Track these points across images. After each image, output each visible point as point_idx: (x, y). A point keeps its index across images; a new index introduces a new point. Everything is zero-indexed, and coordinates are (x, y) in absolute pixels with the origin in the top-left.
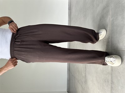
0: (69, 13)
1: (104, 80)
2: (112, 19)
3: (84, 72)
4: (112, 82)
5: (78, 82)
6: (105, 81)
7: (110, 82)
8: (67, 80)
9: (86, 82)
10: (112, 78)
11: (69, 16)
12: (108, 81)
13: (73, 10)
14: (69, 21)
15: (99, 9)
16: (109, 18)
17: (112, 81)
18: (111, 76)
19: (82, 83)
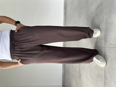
0: (65, 12)
1: (97, 75)
2: (106, 17)
4: (105, 78)
5: (73, 77)
6: (99, 77)
7: (103, 77)
9: (80, 77)
10: (105, 74)
12: (101, 77)
13: (69, 9)
14: (64, 19)
15: (93, 8)
16: (103, 17)
17: (105, 76)
18: (104, 72)
19: (76, 78)
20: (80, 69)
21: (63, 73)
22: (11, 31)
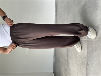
0: (56, 10)
1: (82, 63)
3: (67, 57)
4: (88, 65)
5: (62, 65)
6: (82, 64)
8: (54, 63)
9: (68, 64)
11: (55, 11)
12: (85, 64)
13: (59, 7)
14: (55, 16)
18: (87, 60)
19: (65, 66)
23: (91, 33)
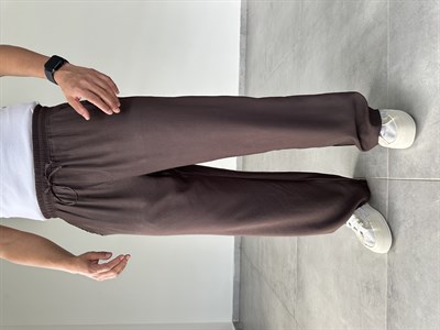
1: (364, 284)
2: (394, 69)
4: (393, 293)
5: (273, 290)
6: (368, 290)
7: (385, 290)
9: (300, 290)
10: (390, 277)
12: (378, 290)
15: (349, 33)
17: (391, 287)
18: (389, 271)
19: (287, 294)
20: (298, 261)
21: (235, 277)
22: (38, 109)
23: (392, 124)
